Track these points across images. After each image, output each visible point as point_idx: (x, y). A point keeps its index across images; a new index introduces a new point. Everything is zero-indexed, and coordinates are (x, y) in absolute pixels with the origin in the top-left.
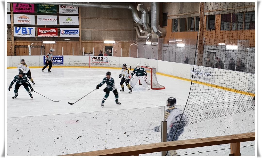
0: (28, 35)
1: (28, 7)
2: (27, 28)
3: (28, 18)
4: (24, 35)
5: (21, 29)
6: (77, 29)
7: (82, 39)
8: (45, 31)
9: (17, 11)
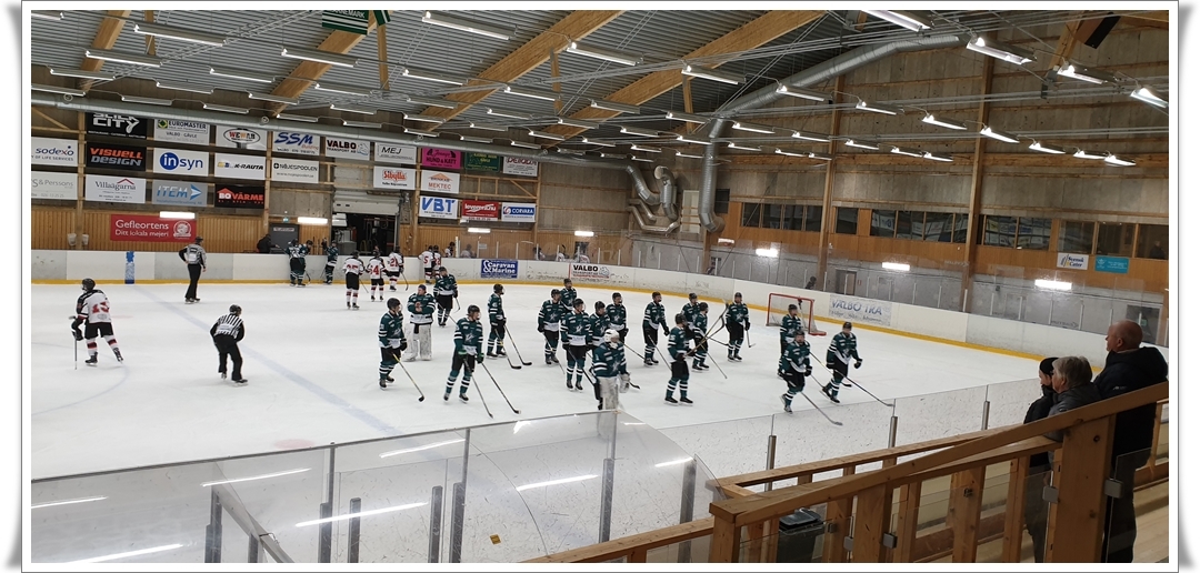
1: (450, 157)
2: (444, 199)
3: (448, 180)
6: (533, 206)
7: (540, 226)
8: (475, 208)
9: (429, 164)
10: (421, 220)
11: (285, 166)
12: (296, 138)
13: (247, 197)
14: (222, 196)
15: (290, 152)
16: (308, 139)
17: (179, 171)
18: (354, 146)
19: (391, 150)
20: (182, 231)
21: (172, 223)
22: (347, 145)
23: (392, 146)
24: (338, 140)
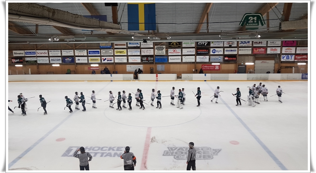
0: (290, 60)
1: (292, 43)
3: (291, 49)
4: (287, 60)
5: (286, 56)
8: (300, 57)
9: (285, 45)
10: (282, 62)
11: (242, 50)
12: (245, 42)
13: (232, 59)
14: (226, 59)
15: (244, 46)
16: (249, 42)
17: (216, 53)
18: (261, 43)
19: (273, 43)
20: (217, 68)
21: (215, 66)
22: (260, 42)
23: (273, 41)
24: (257, 42)
